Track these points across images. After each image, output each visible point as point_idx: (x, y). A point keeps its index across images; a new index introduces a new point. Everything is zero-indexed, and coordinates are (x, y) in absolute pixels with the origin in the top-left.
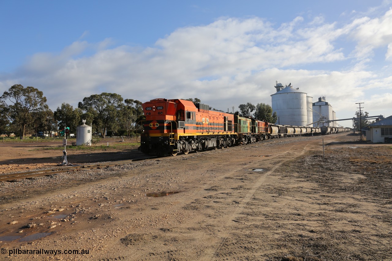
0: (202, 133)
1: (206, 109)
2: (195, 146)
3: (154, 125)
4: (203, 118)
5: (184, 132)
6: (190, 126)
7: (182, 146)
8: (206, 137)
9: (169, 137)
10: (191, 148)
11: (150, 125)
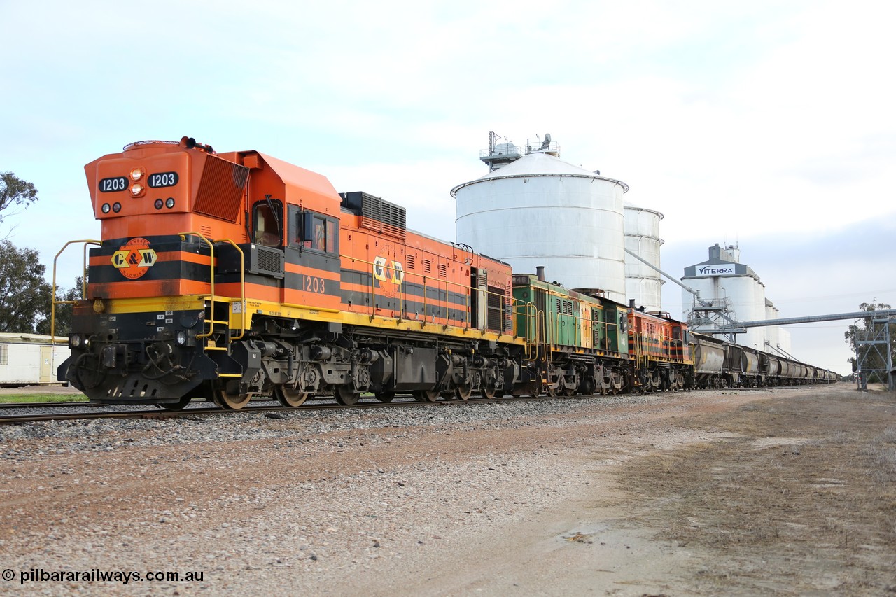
0: (371, 318)
2: (335, 373)
3: (133, 260)
4: (377, 259)
6: (309, 278)
7: (276, 365)
8: (391, 340)
9: (201, 315)
10: (318, 378)
11: (117, 256)
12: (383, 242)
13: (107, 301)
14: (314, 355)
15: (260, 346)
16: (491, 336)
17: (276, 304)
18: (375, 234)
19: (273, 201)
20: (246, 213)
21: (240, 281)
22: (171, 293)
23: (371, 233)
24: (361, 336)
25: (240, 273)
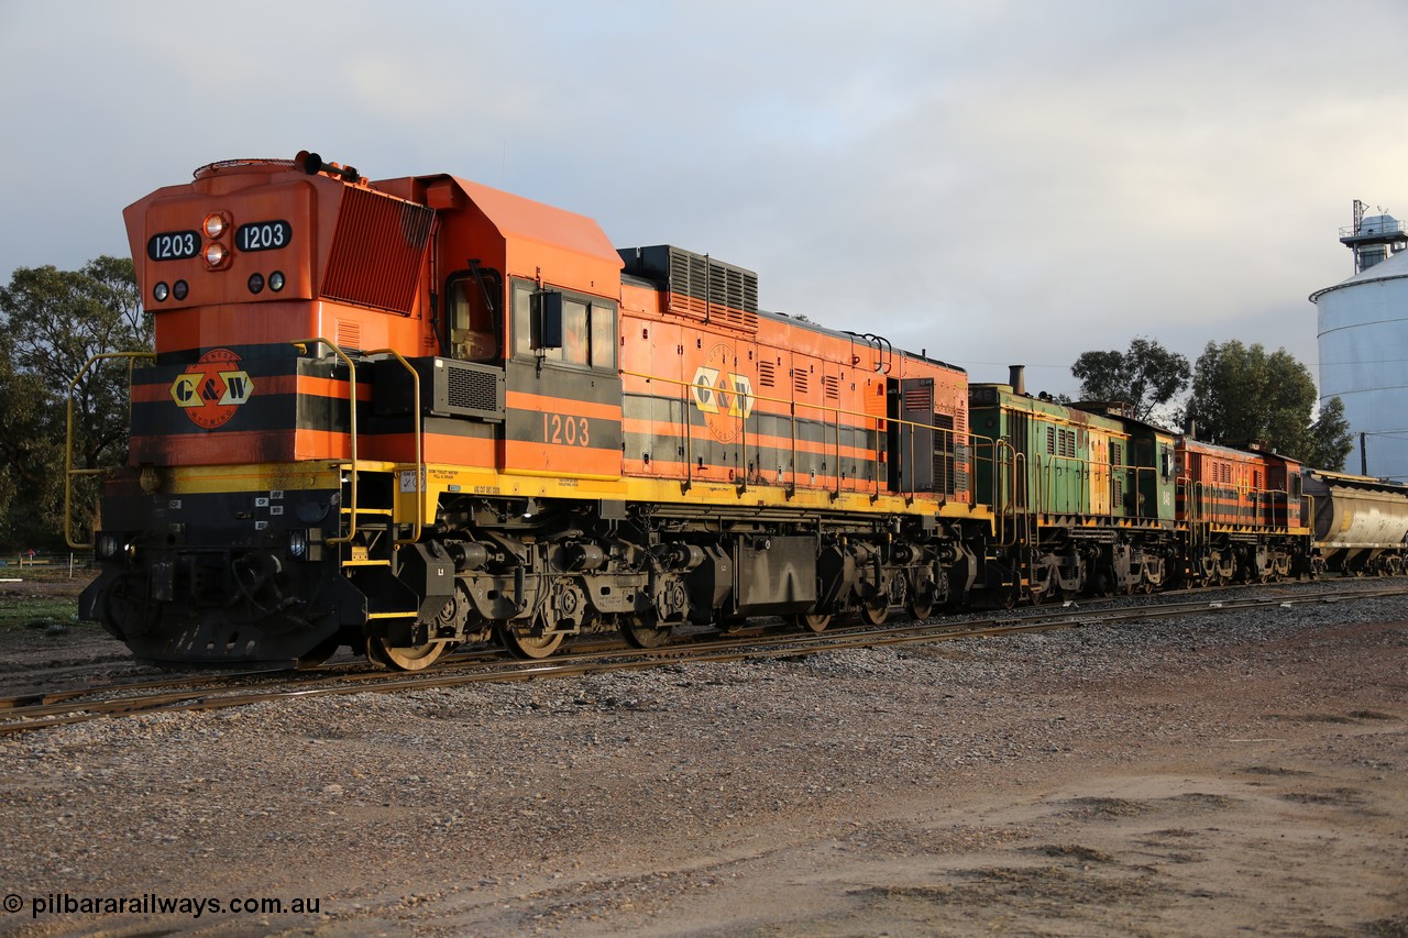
0: (685, 487)
1: (734, 302)
2: (616, 592)
3: (210, 391)
4: (700, 372)
5: (500, 464)
6: (557, 418)
7: (491, 584)
9: (334, 499)
11: (181, 386)
17: (488, 471)
18: (696, 324)
19: (483, 271)
20: (433, 296)
21: (413, 430)
23: (688, 322)
24: (668, 520)
25: (413, 414)
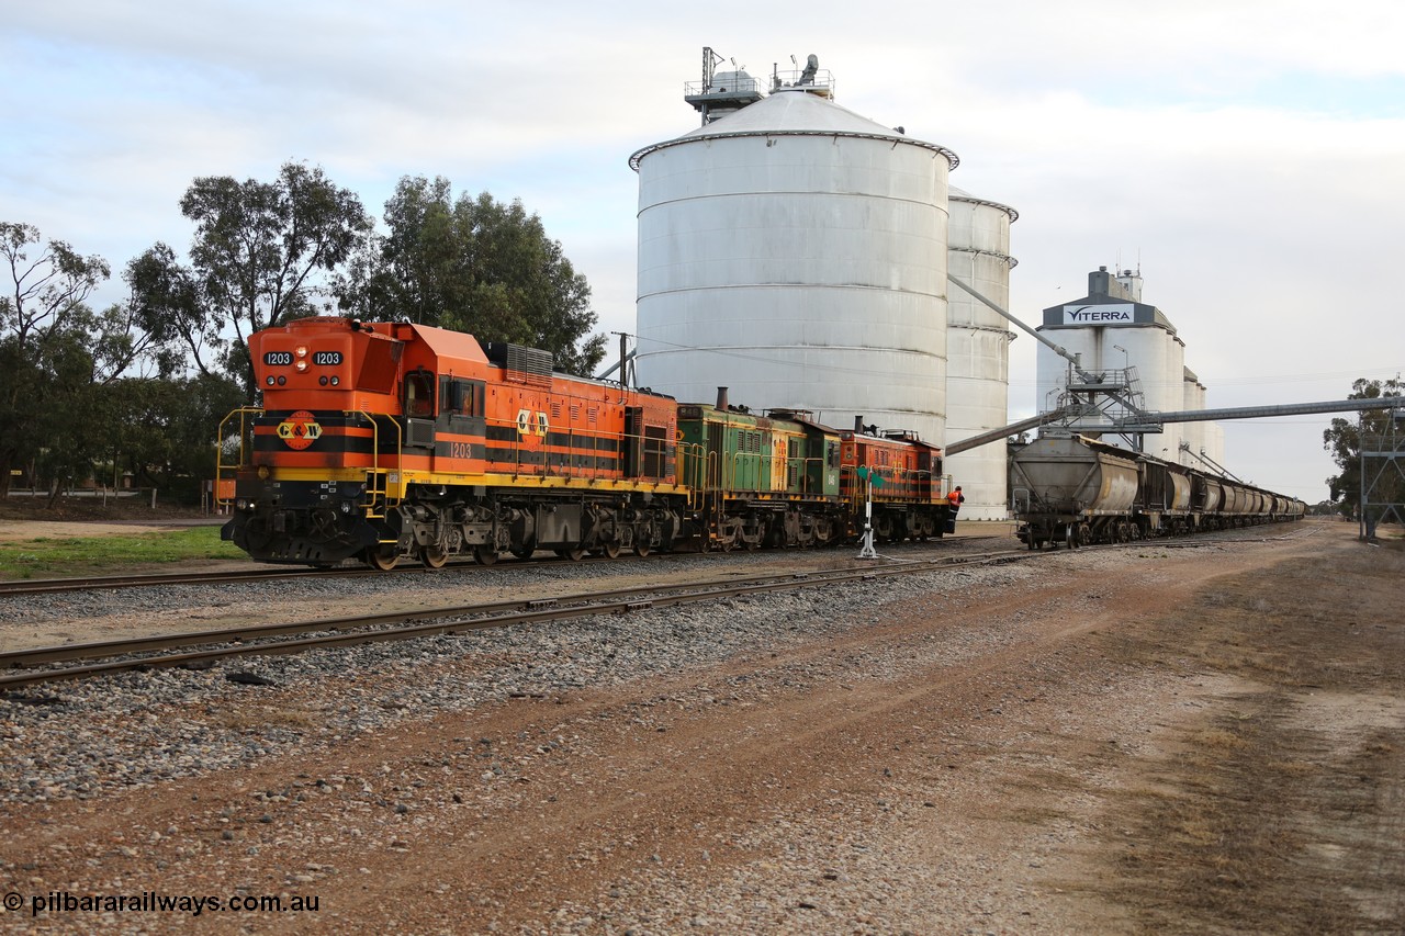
0: (514, 478)
1: (540, 371)
3: (298, 432)
4: (521, 412)
6: (457, 444)
7: (422, 527)
8: (533, 497)
9: (363, 487)
10: (461, 538)
11: (282, 428)
12: (526, 393)
13: (272, 469)
14: (458, 517)
15: (412, 511)
16: (645, 487)
17: (427, 472)
18: (520, 386)
19: (425, 372)
20: (399, 384)
21: (397, 453)
22: (336, 465)
23: (516, 385)
24: (502, 495)
25: (397, 445)
